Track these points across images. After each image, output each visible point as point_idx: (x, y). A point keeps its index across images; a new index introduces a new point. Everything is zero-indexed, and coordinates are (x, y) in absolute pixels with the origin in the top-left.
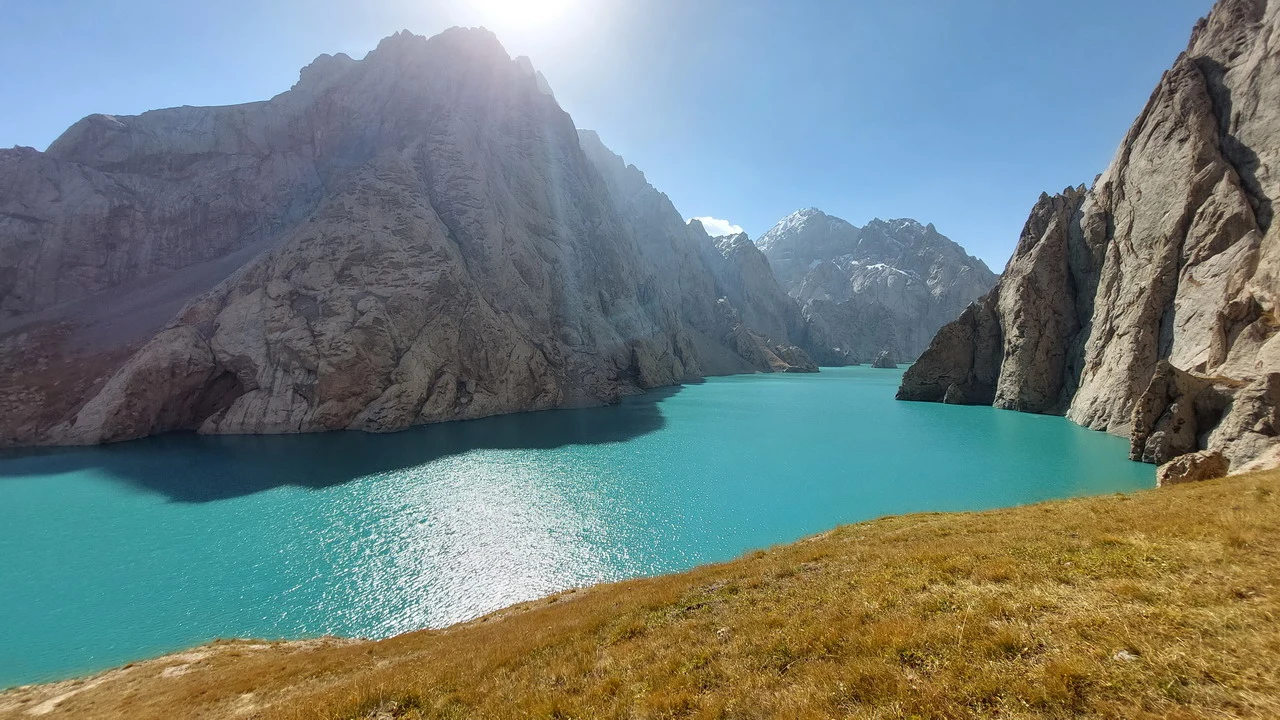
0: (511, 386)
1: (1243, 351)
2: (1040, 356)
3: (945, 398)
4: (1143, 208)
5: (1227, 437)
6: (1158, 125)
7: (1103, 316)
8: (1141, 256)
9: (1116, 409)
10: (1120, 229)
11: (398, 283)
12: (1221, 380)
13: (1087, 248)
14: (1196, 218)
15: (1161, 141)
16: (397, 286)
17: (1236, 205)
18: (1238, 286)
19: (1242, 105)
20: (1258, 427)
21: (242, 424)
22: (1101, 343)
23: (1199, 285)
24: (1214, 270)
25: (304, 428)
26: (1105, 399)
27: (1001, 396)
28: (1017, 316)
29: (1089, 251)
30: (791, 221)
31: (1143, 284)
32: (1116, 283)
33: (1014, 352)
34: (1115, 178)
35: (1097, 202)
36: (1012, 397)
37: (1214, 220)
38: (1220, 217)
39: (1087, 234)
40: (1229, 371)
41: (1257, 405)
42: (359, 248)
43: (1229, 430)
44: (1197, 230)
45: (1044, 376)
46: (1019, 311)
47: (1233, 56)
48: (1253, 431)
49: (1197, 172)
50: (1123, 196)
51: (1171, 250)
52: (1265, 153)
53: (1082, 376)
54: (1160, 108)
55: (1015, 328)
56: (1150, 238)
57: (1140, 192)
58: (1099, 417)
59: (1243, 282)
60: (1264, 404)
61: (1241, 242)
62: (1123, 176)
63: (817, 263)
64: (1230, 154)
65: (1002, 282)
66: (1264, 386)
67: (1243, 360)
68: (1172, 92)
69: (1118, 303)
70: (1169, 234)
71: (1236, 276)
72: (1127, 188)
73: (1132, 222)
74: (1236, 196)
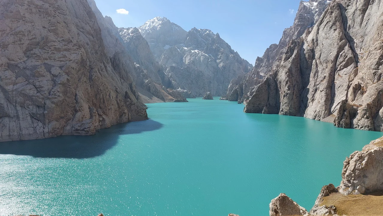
0: (113, 111)
1: (359, 97)
2: (294, 97)
3: (263, 112)
4: (324, 50)
5: (358, 120)
6: (328, 22)
7: (313, 84)
8: (324, 66)
9: (323, 114)
10: (317, 56)
11: (61, 59)
12: (355, 105)
13: (306, 60)
14: (340, 56)
15: (329, 28)
16: (61, 61)
17: (351, 54)
18: (353, 79)
19: (350, 22)
20: (365, 117)
21: (9, 135)
22: (313, 93)
23: (342, 77)
24: (345, 73)
25: (47, 135)
26: (319, 111)
27: (282, 111)
28: (287, 83)
29: (307, 62)
30: (153, 22)
31: (325, 75)
32: (317, 74)
33: (286, 95)
34: (315, 38)
35: (309, 45)
36: (286, 111)
37: (345, 57)
38: (347, 57)
39: (307, 56)
40: (356, 103)
41: (365, 111)
42: (35, 38)
43: (359, 118)
44: (340, 60)
45: (296, 103)
46: (287, 81)
47: (348, 6)
48: (364, 118)
49: (340, 42)
50: (317, 44)
51: (333, 65)
52: (356, 39)
53: (308, 104)
54: (328, 17)
55: (286, 87)
56: (326, 60)
57: (323, 44)
58: (318, 116)
59: (354, 78)
60: (366, 111)
61: (351, 66)
62: (317, 37)
63: (167, 47)
64: (347, 37)
65: (278, 70)
66: (366, 107)
67: (359, 100)
68: (332, 12)
69: (318, 80)
70: (332, 60)
71: (352, 76)
72: (319, 42)
73: (321, 54)
74: (350, 52)
